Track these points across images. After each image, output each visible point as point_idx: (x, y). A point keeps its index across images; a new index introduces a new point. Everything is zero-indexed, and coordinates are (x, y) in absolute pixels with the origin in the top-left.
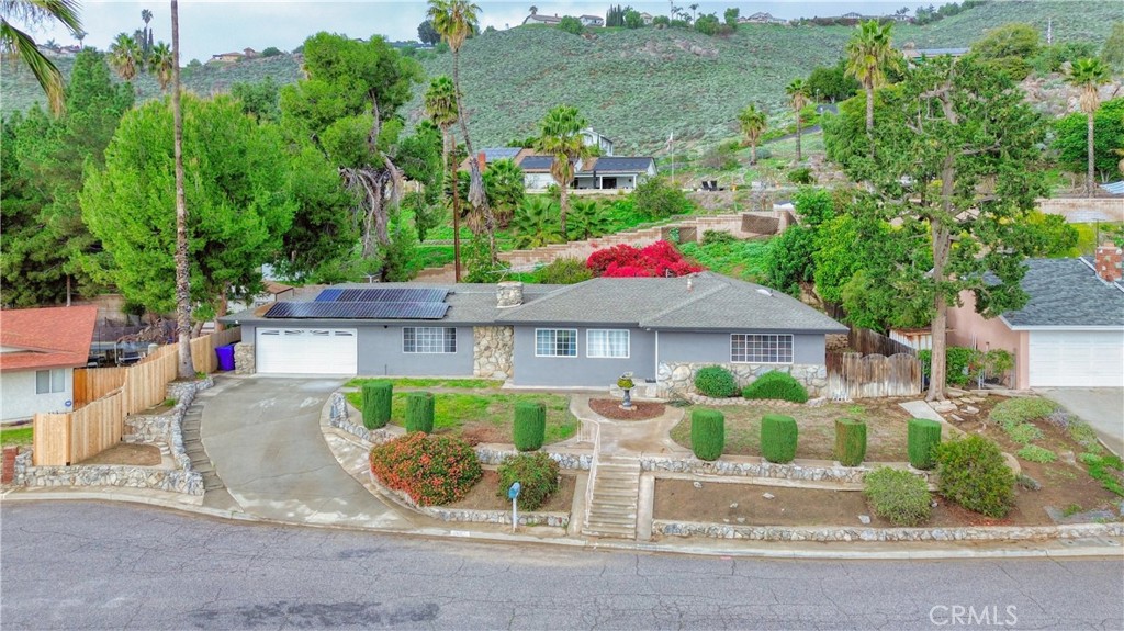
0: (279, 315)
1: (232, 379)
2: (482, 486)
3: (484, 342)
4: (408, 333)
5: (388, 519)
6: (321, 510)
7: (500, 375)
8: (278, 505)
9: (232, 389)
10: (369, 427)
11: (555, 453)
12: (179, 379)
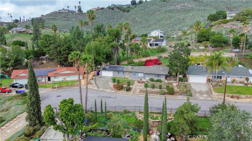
0: (104, 69)
1: (99, 76)
2: (123, 89)
3: (127, 73)
4: (118, 72)
5: (114, 91)
6: (108, 90)
7: (129, 77)
8: (104, 89)
9: (99, 78)
10: (113, 83)
11: (131, 86)
12: (94, 76)
